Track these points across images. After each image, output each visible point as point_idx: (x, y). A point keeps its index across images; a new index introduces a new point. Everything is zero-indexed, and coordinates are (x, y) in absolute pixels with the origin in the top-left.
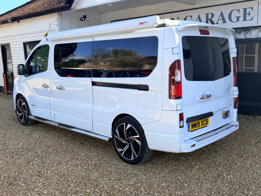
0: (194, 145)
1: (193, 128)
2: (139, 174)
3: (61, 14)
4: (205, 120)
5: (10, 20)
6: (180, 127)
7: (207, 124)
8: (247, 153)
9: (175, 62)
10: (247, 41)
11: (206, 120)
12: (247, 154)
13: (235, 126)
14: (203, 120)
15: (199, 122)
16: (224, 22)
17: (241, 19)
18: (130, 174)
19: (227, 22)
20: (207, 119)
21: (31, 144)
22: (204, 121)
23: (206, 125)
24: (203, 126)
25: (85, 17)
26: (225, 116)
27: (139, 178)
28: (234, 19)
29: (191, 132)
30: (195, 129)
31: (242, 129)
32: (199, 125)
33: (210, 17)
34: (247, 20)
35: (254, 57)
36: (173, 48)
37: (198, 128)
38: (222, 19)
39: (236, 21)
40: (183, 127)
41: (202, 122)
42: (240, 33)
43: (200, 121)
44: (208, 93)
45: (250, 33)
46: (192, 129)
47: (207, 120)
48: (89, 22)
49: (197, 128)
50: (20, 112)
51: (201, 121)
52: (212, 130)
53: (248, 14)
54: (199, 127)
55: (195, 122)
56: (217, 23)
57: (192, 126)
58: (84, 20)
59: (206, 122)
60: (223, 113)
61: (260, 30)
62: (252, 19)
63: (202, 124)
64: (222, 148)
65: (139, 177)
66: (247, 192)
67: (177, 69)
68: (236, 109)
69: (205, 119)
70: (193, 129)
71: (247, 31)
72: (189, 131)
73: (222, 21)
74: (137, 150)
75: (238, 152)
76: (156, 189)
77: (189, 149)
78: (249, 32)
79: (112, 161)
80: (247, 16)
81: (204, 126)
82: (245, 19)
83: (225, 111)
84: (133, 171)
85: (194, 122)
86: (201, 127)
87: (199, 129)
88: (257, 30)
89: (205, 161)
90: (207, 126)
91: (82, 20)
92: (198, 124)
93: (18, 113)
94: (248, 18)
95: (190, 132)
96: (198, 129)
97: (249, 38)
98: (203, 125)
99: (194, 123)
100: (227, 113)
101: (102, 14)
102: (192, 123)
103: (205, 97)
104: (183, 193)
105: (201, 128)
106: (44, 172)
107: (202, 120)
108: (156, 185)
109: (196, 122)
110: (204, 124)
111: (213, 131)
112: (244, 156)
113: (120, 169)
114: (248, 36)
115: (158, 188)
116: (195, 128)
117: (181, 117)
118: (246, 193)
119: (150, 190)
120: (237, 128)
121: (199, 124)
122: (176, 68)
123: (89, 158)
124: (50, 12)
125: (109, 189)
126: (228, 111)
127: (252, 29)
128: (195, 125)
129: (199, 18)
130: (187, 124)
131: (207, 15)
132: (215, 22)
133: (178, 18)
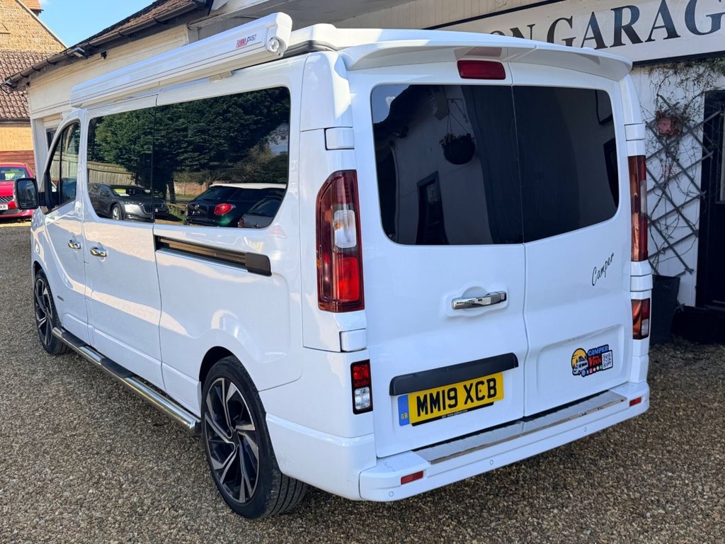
0: (419, 475)
1: (423, 414)
3: (199, 29)
4: (482, 383)
5: (79, 51)
6: (356, 412)
7: (490, 396)
8: (667, 502)
9: (335, 177)
11: (489, 381)
12: (664, 509)
13: (627, 403)
14: (475, 381)
15: (455, 390)
16: (672, 34)
19: (679, 34)
20: (494, 380)
22: (480, 387)
23: (486, 401)
24: (470, 405)
26: (583, 365)
28: (703, 23)
29: (414, 425)
30: (436, 413)
31: (703, 404)
32: (453, 402)
36: (325, 129)
37: (448, 410)
38: (663, 24)
39: (709, 30)
40: (370, 409)
41: (468, 391)
43: (460, 387)
44: (495, 288)
46: (419, 415)
47: (492, 383)
49: (442, 412)
50: (42, 315)
51: (465, 387)
52: (521, 417)
54: (450, 406)
55: (434, 391)
56: (650, 40)
57: (421, 405)
59: (490, 388)
60: (577, 357)
63: (469, 397)
64: (589, 474)
67: (345, 205)
68: (640, 341)
69: (485, 379)
70: (424, 417)
72: (403, 422)
73: (664, 33)
74: (252, 474)
75: (637, 495)
77: (390, 490)
79: (195, 498)
81: (476, 403)
83: (588, 346)
85: (428, 392)
86: (461, 406)
87: (453, 414)
89: (493, 524)
90: (491, 404)
92: (450, 398)
93: (38, 318)
95: (410, 425)
96: (447, 416)
98: (472, 401)
99: (431, 395)
100: (600, 355)
102: (421, 394)
103: (488, 301)
105: (463, 411)
107: (468, 383)
109: (440, 389)
110: (480, 395)
111: (525, 419)
112: (648, 514)
116: (435, 410)
117: (361, 375)
120: (643, 407)
121: (455, 398)
122: (339, 200)
124: (166, 26)
126: (605, 348)
128: (435, 402)
129: (593, 23)
130: (396, 398)
131: (618, 11)
132: (643, 37)
133: (531, 26)
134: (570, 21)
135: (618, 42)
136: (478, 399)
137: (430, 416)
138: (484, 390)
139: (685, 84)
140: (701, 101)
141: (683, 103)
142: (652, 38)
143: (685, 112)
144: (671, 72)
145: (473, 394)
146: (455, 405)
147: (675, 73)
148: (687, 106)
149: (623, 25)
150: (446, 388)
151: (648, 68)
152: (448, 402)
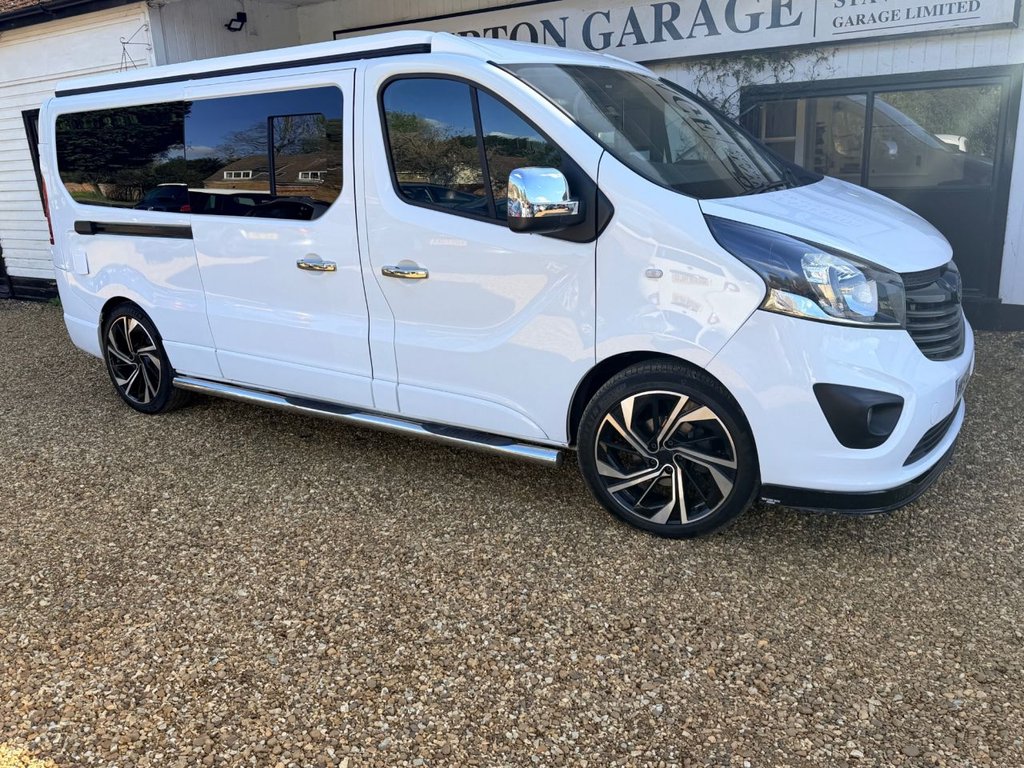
2: (526, 510)
10: (781, 93)
16: (713, 31)
17: (766, 20)
18: (498, 512)
19: (719, 31)
21: (128, 449)
25: (242, 17)
27: (530, 521)
28: (743, 22)
33: (667, 14)
34: (782, 23)
35: (793, 143)
38: (704, 21)
39: (749, 28)
42: (760, 67)
45: (790, 68)
48: (256, 34)
53: (785, 6)
56: (691, 36)
58: (240, 29)
61: (820, 55)
62: (797, 22)
65: (527, 518)
66: (857, 531)
71: (782, 62)
73: (705, 30)
76: (593, 547)
78: (787, 63)
79: (425, 480)
80: (784, 11)
82: (776, 22)
84: (501, 503)
88: (813, 58)
91: (235, 30)
94: (786, 17)
97: (789, 81)
101: (299, 9)
104: (677, 550)
106: (210, 533)
108: (588, 537)
113: (461, 500)
114: (785, 77)
115: (598, 543)
118: (855, 532)
119: (574, 551)
123: (349, 479)
125: (447, 562)
127: (796, 52)
129: (632, 18)
131: (658, 8)
132: (684, 33)
133: (564, 19)
134: (607, 15)
135: (658, 38)
139: (722, 79)
140: (737, 96)
141: (721, 98)
142: (694, 34)
143: (723, 106)
144: (709, 68)
147: (713, 69)
148: (726, 101)
149: (664, 20)
151: (684, 64)
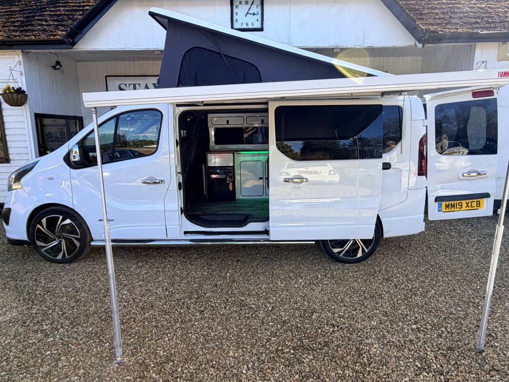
4: (474, 202)
7: (477, 206)
14: (470, 201)
15: (462, 203)
22: (473, 203)
23: (475, 208)
24: (468, 209)
29: (443, 212)
30: (453, 209)
32: (460, 207)
41: (467, 204)
43: (464, 202)
46: (446, 209)
47: (478, 202)
54: (459, 208)
55: (453, 202)
57: (447, 206)
59: (477, 204)
63: (467, 206)
69: (475, 200)
70: (448, 210)
72: (439, 211)
81: (471, 208)
85: (450, 202)
86: (464, 208)
87: (460, 211)
90: (478, 209)
96: (457, 211)
98: (469, 207)
99: (451, 204)
102: (447, 203)
105: (464, 210)
107: (467, 201)
109: (455, 202)
110: (473, 206)
121: (462, 205)
128: (453, 206)
130: (437, 203)
136: (471, 207)
137: (450, 210)
138: (474, 204)
145: (469, 205)
146: (462, 208)
150: (458, 202)
152: (458, 206)
